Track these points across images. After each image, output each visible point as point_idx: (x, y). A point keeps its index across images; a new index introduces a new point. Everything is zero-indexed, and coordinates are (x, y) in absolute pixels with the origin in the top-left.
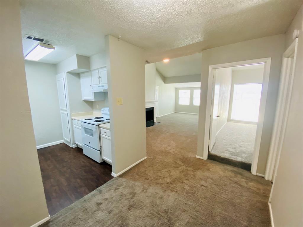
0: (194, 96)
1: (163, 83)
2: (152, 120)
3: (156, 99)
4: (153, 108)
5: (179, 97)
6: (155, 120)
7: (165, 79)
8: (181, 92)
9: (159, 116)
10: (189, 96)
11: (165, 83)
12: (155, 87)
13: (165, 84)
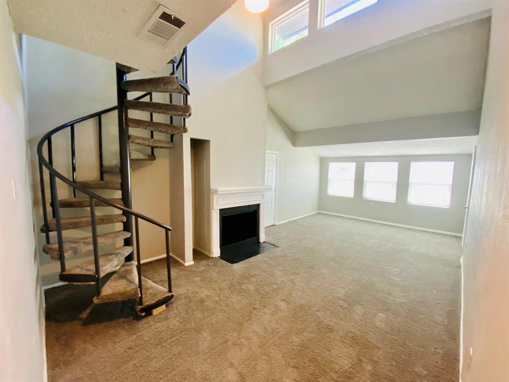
0: (366, 178)
1: (290, 145)
2: (256, 236)
3: (266, 184)
4: (258, 205)
5: (329, 177)
6: (263, 238)
7: (294, 136)
8: (333, 167)
9: (278, 224)
10: (353, 178)
11: (294, 144)
12: (265, 153)
13: (295, 148)
